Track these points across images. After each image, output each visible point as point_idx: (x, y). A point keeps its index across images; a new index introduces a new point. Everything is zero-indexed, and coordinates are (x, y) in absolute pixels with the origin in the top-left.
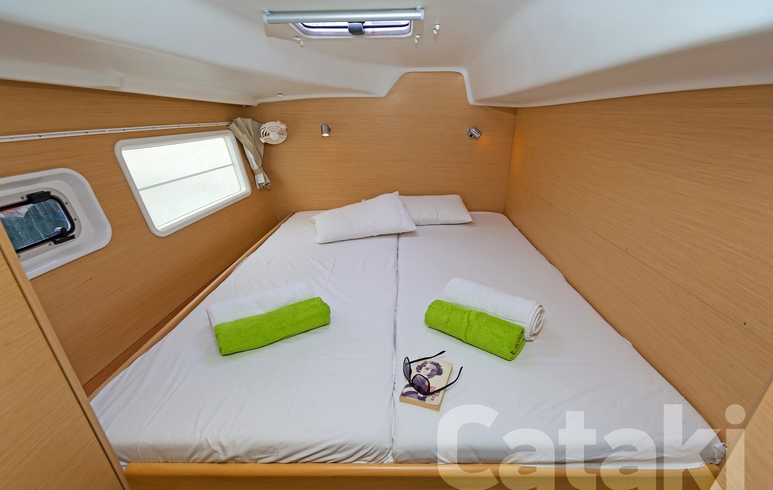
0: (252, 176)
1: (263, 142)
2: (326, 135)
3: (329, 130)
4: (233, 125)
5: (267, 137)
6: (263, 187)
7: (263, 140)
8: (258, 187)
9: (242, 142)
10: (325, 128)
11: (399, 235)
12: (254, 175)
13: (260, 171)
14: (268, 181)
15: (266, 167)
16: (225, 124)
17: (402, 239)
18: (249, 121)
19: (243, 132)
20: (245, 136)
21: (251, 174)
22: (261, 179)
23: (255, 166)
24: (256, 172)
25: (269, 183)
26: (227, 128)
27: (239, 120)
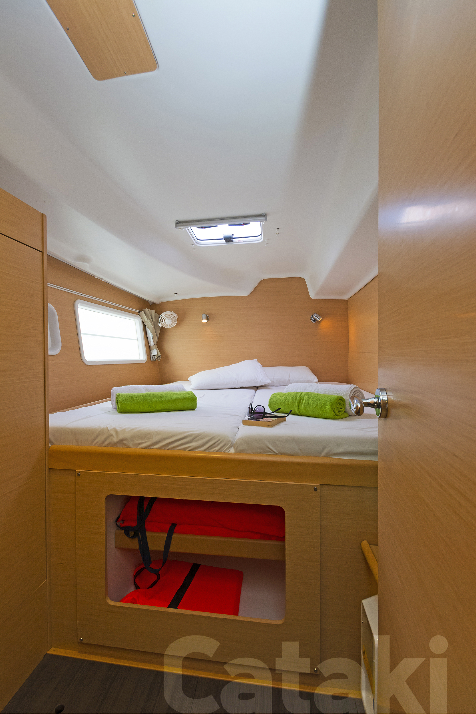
0: (149, 351)
1: (161, 326)
2: (205, 321)
3: (207, 319)
4: (143, 312)
5: (164, 322)
6: (156, 360)
7: (160, 325)
8: (152, 360)
9: (146, 324)
10: (204, 316)
11: (257, 388)
12: (150, 350)
13: (154, 347)
14: (160, 354)
15: (159, 345)
16: (137, 311)
17: (259, 391)
18: (153, 312)
19: (148, 318)
20: (149, 321)
21: (149, 349)
22: (155, 352)
23: (152, 343)
24: (152, 348)
25: (160, 356)
26: (138, 314)
27: (147, 310)
